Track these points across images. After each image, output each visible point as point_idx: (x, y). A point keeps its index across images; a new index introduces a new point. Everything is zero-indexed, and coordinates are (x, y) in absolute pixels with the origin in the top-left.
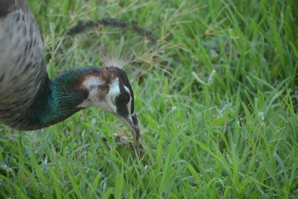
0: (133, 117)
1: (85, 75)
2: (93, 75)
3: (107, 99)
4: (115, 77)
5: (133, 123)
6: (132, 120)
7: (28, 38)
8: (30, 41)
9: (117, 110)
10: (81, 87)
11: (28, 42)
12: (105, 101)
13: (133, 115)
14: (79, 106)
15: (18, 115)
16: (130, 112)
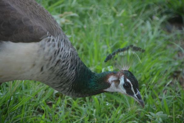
0: (137, 95)
1: (110, 75)
2: (113, 75)
3: (119, 87)
4: (122, 75)
5: (137, 98)
6: (136, 97)
7: (56, 48)
8: (58, 50)
9: (127, 92)
10: (107, 81)
11: (57, 50)
12: (119, 88)
13: (137, 94)
14: (105, 90)
15: (68, 89)
16: (134, 93)
